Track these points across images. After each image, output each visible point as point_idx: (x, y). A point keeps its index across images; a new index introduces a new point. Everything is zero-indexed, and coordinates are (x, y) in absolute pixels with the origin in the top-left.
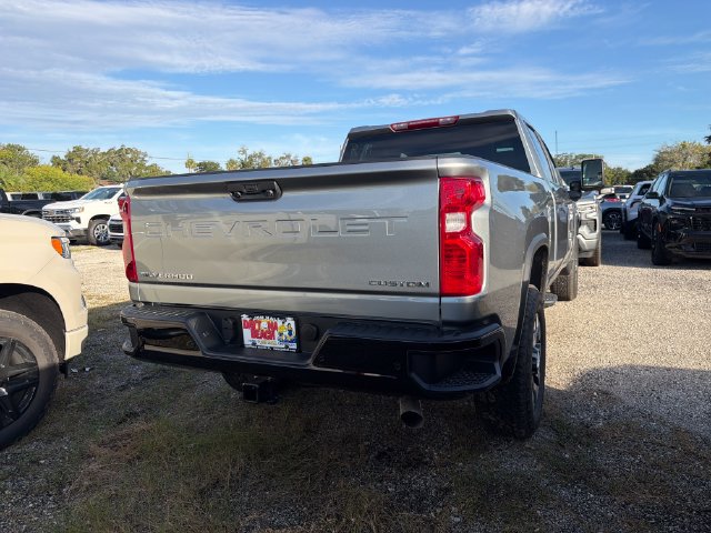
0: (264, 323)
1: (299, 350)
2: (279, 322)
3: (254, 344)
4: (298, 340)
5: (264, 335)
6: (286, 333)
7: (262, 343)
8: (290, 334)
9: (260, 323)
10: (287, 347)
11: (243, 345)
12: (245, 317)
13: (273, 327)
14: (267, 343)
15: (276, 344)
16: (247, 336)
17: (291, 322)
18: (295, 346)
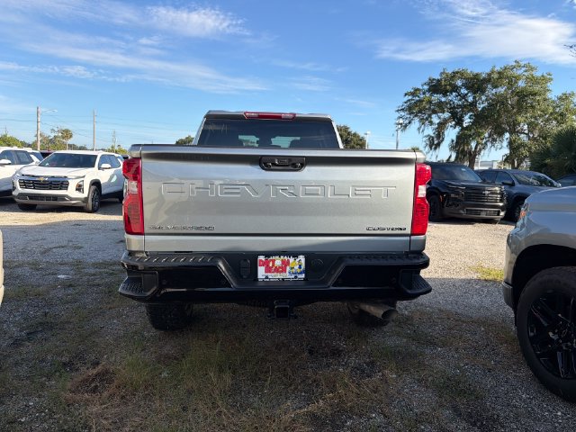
0: (278, 262)
1: (306, 279)
2: (292, 260)
3: (267, 277)
4: (306, 271)
5: (277, 270)
6: (297, 267)
7: (274, 276)
8: (300, 267)
9: (274, 261)
10: (296, 277)
11: (256, 279)
12: (262, 258)
13: (285, 264)
14: (279, 276)
15: (287, 275)
16: (261, 272)
17: (302, 258)
18: (303, 276)
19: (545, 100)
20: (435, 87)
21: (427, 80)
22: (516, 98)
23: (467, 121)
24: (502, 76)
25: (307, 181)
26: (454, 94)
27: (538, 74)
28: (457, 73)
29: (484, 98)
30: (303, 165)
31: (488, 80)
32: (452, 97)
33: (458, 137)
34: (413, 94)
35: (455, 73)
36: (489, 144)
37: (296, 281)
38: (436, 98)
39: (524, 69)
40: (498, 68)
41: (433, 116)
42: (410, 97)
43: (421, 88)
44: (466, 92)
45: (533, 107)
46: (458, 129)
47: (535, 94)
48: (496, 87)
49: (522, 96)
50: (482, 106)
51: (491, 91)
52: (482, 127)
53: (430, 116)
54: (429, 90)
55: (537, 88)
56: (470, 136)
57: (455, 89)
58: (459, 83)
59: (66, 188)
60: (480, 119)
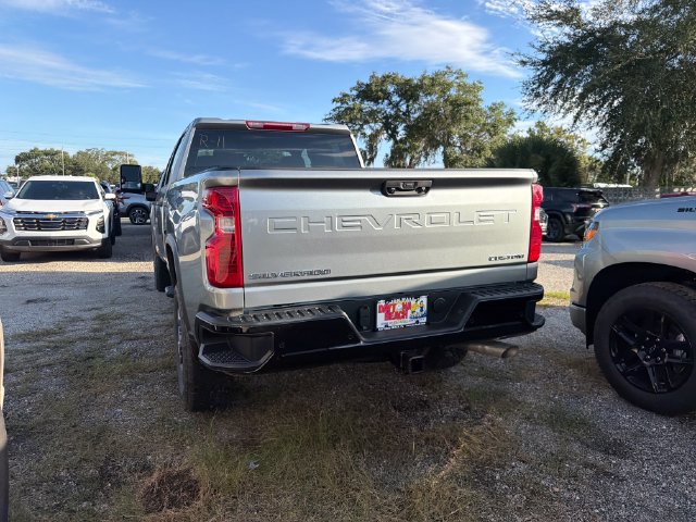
0: (398, 305)
1: (427, 323)
2: (413, 302)
3: (386, 326)
4: (428, 315)
5: (397, 316)
6: (418, 310)
7: (395, 323)
8: (422, 310)
9: (394, 305)
10: (417, 322)
11: (375, 329)
12: (382, 303)
13: (407, 307)
14: (399, 323)
15: (408, 321)
16: (381, 320)
17: (424, 299)
18: (424, 320)
19: (478, 110)
20: (366, 93)
21: (355, 85)
22: (450, 108)
23: (401, 133)
24: (434, 83)
25: (432, 207)
26: (386, 101)
27: (469, 81)
28: (388, 77)
29: (416, 106)
30: (427, 189)
31: (420, 87)
32: (384, 106)
33: (392, 152)
34: (342, 101)
35: (385, 78)
36: (423, 159)
37: (417, 327)
38: (367, 105)
39: (455, 76)
40: (430, 74)
41: (365, 127)
42: (339, 104)
43: (349, 93)
44: (398, 99)
45: (467, 118)
46: (392, 142)
47: (469, 103)
48: (430, 94)
49: (456, 104)
50: (416, 115)
51: (424, 100)
52: (416, 140)
53: (362, 126)
54: (358, 96)
55: (470, 98)
56: (406, 150)
57: (387, 96)
58: (391, 89)
59: (86, 227)
60: (415, 130)
